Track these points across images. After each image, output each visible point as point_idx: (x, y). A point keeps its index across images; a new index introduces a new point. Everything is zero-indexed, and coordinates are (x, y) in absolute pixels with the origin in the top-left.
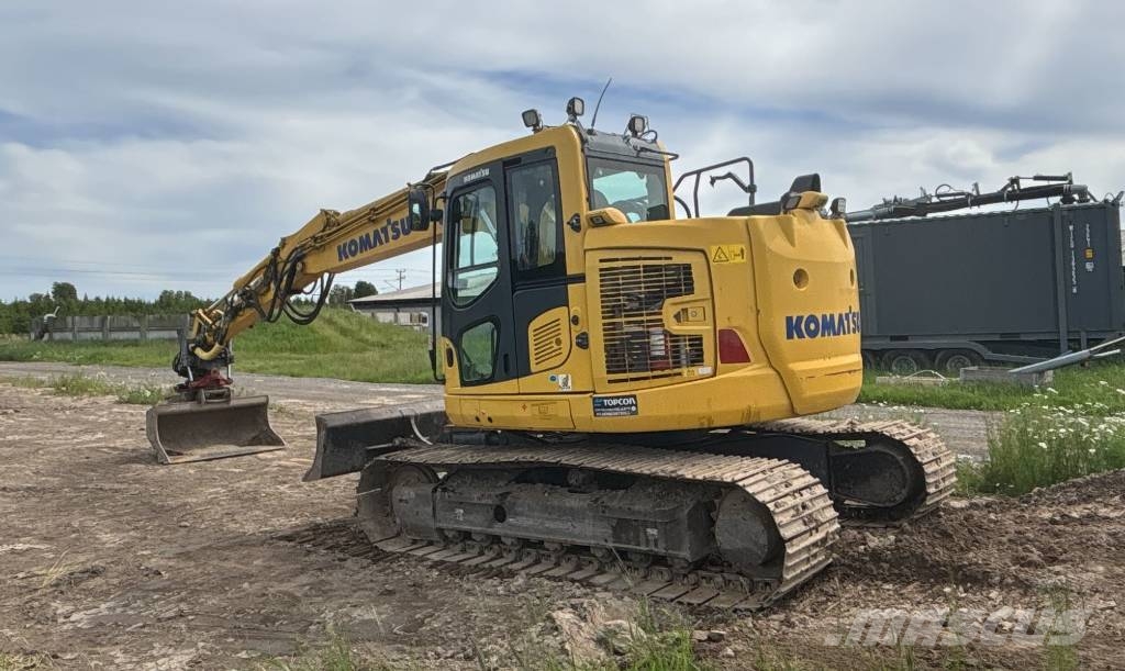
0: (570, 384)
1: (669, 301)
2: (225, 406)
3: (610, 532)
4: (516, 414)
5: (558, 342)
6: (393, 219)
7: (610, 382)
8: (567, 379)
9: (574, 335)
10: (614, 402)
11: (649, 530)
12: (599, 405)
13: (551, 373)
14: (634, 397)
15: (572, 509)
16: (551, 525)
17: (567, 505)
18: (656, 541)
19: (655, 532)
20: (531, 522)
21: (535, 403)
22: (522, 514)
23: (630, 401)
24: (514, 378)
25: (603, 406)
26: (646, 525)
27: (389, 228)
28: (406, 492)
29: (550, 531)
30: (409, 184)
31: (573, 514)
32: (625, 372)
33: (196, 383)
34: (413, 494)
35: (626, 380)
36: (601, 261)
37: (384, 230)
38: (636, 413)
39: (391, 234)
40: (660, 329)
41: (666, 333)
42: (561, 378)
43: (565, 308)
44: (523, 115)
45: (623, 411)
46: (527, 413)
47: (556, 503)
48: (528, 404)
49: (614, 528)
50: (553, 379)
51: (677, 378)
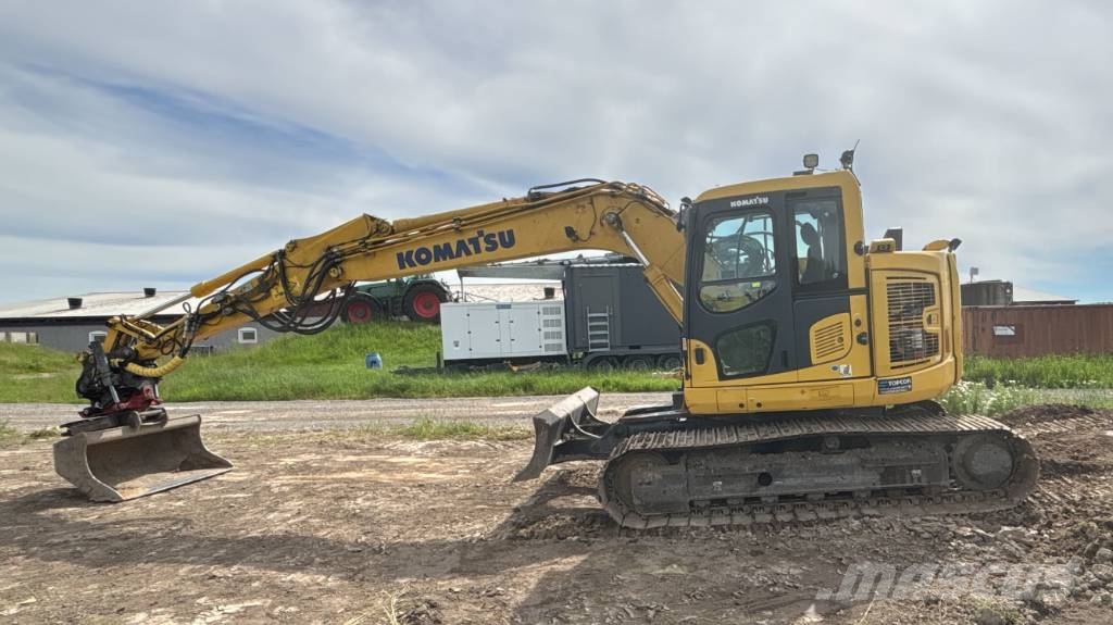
0: (850, 371)
1: (926, 309)
2: (158, 429)
3: (878, 477)
4: (794, 398)
5: (841, 340)
6: (487, 232)
7: (892, 368)
8: (848, 368)
9: (855, 335)
10: (897, 383)
11: (914, 472)
12: (884, 386)
13: (833, 364)
14: (910, 377)
15: (841, 466)
16: (822, 480)
17: (836, 463)
18: (919, 479)
19: (919, 472)
20: (799, 481)
21: (813, 389)
22: (789, 476)
23: (908, 381)
24: (794, 369)
25: (888, 386)
26: (911, 468)
27: (481, 239)
28: (649, 475)
29: (817, 485)
30: (505, 200)
31: (842, 469)
32: (901, 360)
33: (124, 405)
34: (658, 476)
35: (901, 366)
36: (888, 278)
37: (474, 241)
38: (911, 389)
39: (483, 245)
40: (919, 330)
41: (924, 332)
42: (842, 368)
43: (847, 314)
44: (805, 157)
45: (903, 389)
46: (805, 397)
47: (824, 463)
48: (805, 389)
49: (881, 475)
50: (835, 368)
51: (928, 364)
